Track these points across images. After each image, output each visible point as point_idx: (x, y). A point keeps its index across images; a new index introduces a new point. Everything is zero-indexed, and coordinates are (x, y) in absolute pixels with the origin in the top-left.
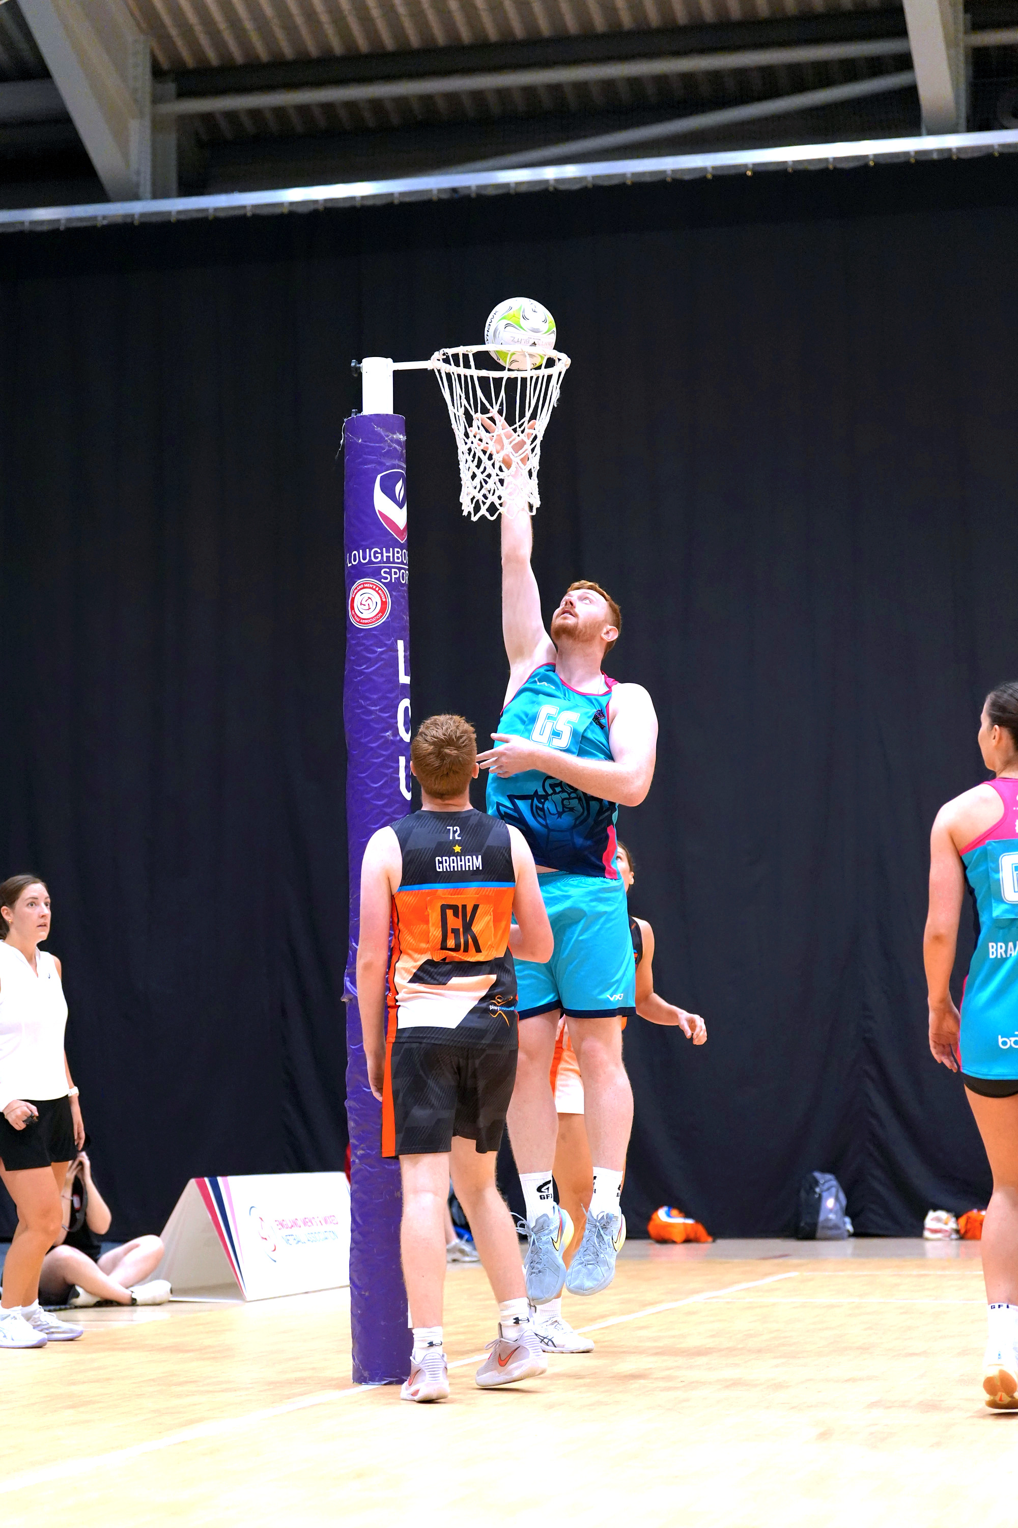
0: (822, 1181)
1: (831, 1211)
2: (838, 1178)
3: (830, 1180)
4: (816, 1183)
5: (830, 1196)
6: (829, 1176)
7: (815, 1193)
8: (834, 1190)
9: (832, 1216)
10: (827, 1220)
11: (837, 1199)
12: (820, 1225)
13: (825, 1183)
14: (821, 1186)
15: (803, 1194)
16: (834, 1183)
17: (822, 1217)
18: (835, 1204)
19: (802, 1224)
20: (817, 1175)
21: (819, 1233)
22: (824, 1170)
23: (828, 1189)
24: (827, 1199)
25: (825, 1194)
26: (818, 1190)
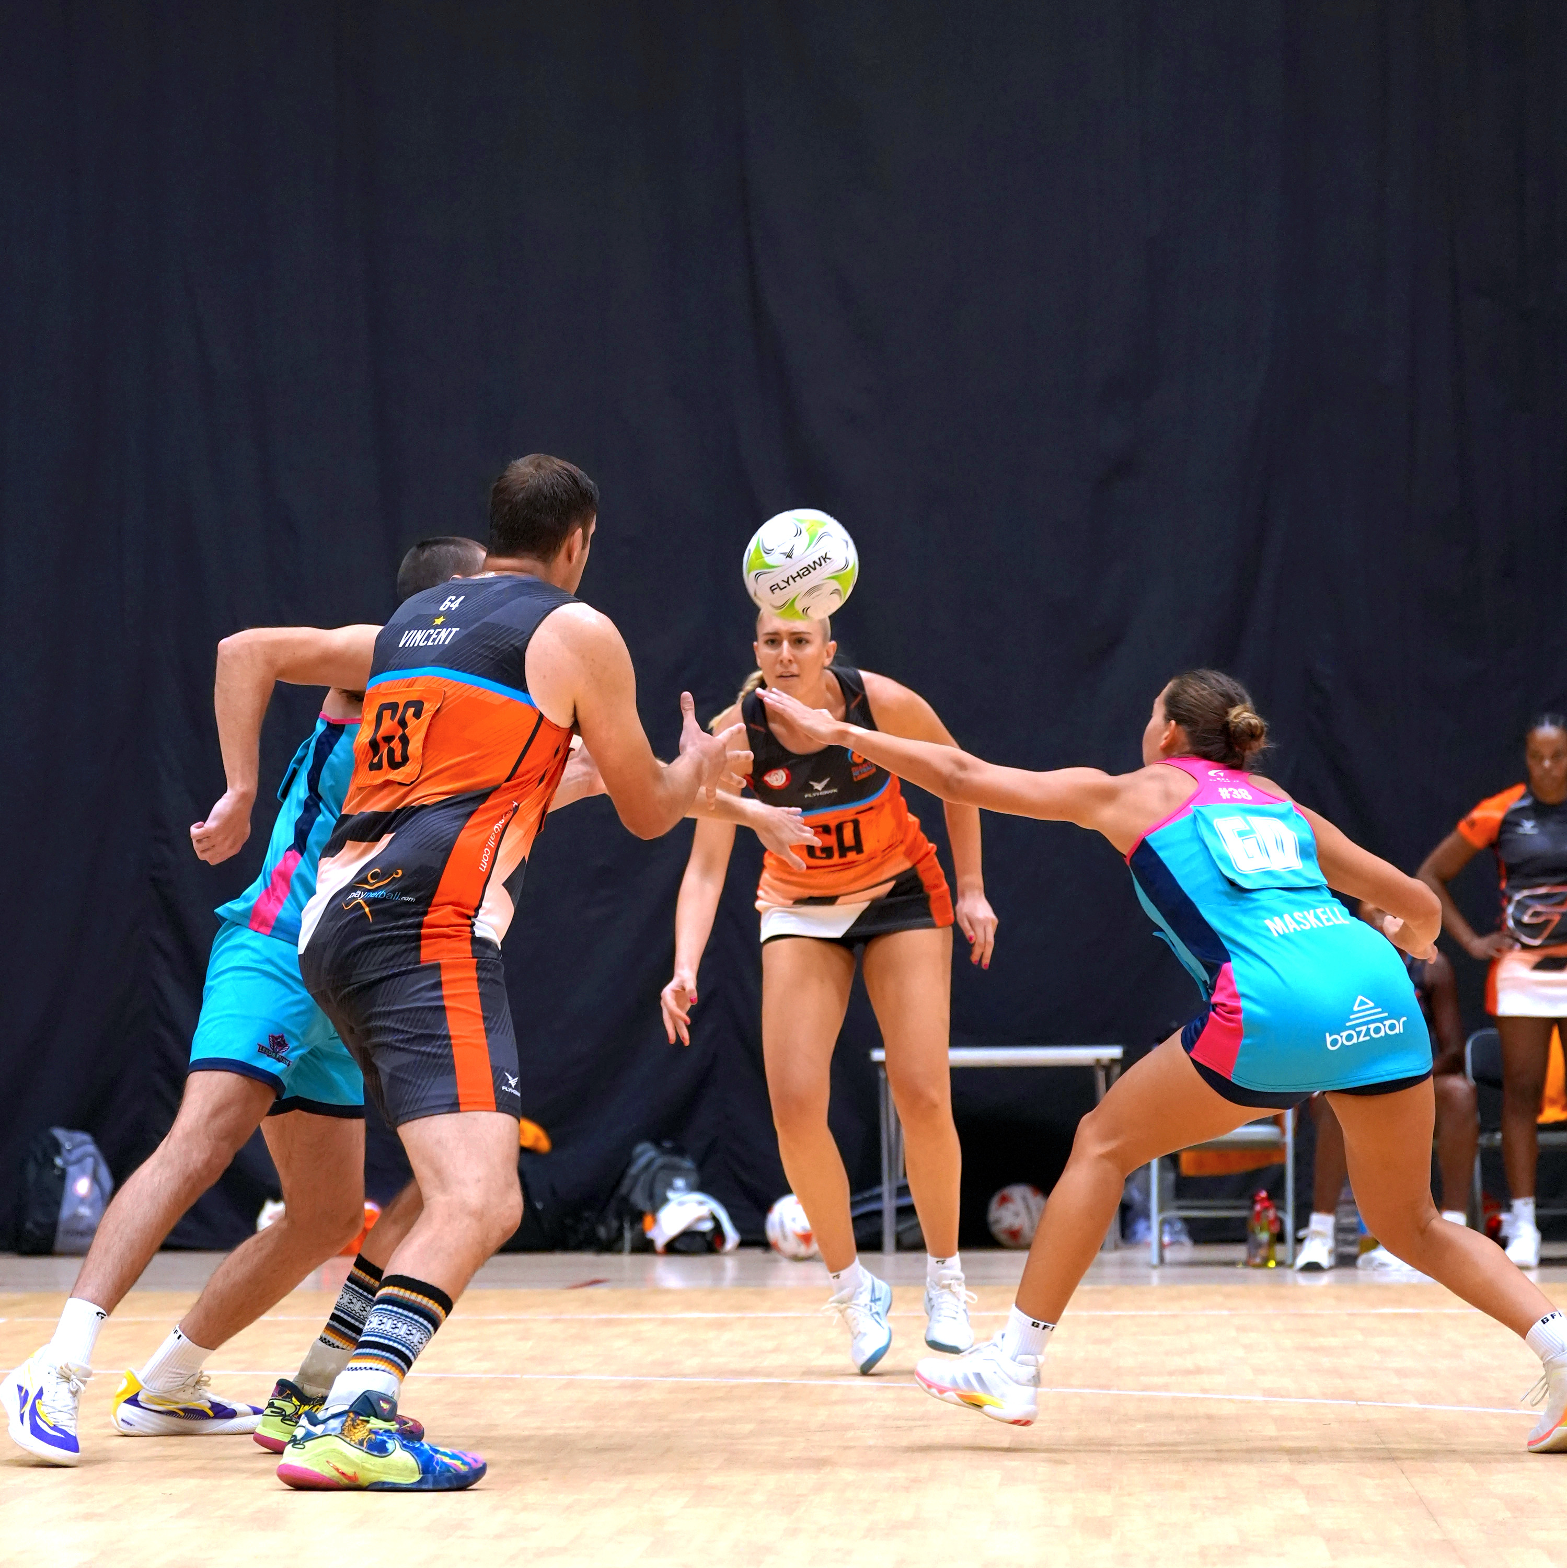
0: (67, 1146)
1: (82, 1201)
2: (98, 1141)
3: (83, 1143)
4: (57, 1148)
5: (83, 1173)
6: (81, 1136)
7: (54, 1166)
8: (89, 1162)
9: (85, 1211)
10: (76, 1217)
11: (95, 1179)
12: (61, 1228)
13: (75, 1147)
14: (64, 1153)
15: (32, 1169)
16: (91, 1148)
17: (65, 1212)
18: (91, 1189)
19: (29, 1225)
20: (60, 1134)
21: (61, 1241)
22: (72, 1126)
23: (79, 1161)
24: (75, 1180)
25: (72, 1170)
26: (59, 1161)
